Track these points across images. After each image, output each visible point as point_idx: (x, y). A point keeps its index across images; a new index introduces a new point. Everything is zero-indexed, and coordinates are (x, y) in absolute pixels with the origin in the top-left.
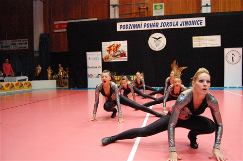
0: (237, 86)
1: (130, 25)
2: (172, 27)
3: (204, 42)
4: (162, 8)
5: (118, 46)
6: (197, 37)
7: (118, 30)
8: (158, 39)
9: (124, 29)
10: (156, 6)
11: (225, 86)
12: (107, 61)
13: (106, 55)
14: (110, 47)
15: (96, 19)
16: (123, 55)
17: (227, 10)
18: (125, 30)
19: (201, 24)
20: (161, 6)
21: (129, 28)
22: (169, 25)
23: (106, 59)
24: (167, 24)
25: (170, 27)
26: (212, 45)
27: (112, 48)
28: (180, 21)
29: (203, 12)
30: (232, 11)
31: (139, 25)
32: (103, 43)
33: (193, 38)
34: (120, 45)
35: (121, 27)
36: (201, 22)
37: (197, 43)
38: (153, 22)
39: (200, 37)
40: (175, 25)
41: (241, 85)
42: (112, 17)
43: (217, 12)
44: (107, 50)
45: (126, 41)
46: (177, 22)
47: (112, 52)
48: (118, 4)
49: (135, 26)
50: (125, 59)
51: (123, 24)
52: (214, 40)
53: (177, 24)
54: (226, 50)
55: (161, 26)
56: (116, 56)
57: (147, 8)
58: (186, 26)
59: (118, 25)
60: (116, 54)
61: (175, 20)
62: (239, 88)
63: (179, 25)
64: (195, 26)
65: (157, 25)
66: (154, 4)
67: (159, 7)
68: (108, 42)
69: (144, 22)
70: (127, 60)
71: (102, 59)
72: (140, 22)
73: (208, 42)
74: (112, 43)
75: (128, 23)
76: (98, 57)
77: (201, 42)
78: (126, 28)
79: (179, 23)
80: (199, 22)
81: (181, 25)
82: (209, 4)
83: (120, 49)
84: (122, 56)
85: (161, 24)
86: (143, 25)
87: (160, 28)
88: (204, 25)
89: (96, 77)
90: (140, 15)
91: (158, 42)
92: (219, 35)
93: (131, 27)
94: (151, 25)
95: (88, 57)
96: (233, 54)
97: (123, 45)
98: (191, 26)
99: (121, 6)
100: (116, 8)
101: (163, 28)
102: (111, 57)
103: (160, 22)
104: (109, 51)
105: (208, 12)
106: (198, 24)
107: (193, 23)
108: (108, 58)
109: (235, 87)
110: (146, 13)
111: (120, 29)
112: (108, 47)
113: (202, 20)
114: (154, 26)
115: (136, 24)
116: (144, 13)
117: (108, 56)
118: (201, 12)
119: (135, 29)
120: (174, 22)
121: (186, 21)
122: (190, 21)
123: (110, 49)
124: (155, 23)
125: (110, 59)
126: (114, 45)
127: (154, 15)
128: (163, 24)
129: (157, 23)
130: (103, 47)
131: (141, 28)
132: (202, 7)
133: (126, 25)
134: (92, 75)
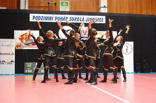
1: (42, 17)
2: (79, 22)
4: (67, 5)
6: (99, 32)
7: (30, 20)
8: (67, 31)
10: (62, 3)
11: (121, 72)
12: (19, 48)
13: (18, 43)
15: (5, 8)
17: (119, 12)
20: (67, 3)
21: (42, 20)
22: (76, 20)
23: (17, 46)
24: (75, 19)
25: (77, 22)
27: (25, 37)
28: (86, 17)
29: (101, 12)
30: (122, 13)
31: (50, 18)
32: (16, 32)
35: (34, 18)
36: (102, 20)
38: (63, 16)
39: (102, 32)
40: (81, 20)
41: (133, 72)
42: (22, 7)
43: (111, 12)
44: (20, 39)
45: (38, 31)
46: (83, 18)
47: (24, 41)
49: (47, 18)
55: (70, 21)
56: (28, 44)
57: (55, 4)
59: (31, 16)
60: (28, 42)
61: (82, 17)
66: (61, 1)
67: (65, 4)
68: (20, 31)
69: (55, 16)
72: (51, 15)
74: (24, 32)
75: (41, 15)
76: (11, 44)
78: (39, 20)
79: (85, 19)
80: (101, 20)
81: (86, 21)
82: (106, 6)
84: (33, 45)
85: (69, 18)
86: (54, 18)
88: (104, 22)
89: (8, 63)
92: (116, 31)
93: (43, 19)
94: (61, 19)
95: (1, 44)
96: (127, 47)
101: (71, 22)
103: (69, 16)
104: (21, 39)
106: (100, 21)
109: (129, 73)
110: (53, 8)
111: (33, 20)
112: (20, 35)
113: (103, 18)
114: (63, 19)
115: (48, 17)
116: (52, 8)
117: (20, 44)
118: (100, 12)
119: (47, 21)
120: (81, 18)
121: (90, 18)
122: (93, 18)
123: (22, 37)
124: (64, 17)
125: (22, 47)
126: (26, 34)
127: (61, 10)
128: (71, 19)
129: (66, 17)
130: (15, 35)
131: (52, 20)
132: (100, 8)
133: (39, 16)
134: (4, 61)
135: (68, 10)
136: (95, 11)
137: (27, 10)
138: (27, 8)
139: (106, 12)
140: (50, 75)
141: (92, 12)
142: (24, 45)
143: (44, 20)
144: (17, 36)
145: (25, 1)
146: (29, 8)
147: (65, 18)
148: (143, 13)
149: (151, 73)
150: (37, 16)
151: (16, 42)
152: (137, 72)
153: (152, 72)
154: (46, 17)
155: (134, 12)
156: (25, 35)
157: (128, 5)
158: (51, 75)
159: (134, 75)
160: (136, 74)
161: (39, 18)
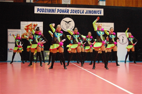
1: (46, 9)
2: (79, 14)
5: (35, 26)
7: (35, 13)
8: (68, 22)
9: (40, 12)
13: (24, 33)
14: (27, 26)
17: (116, 5)
18: (42, 13)
19: (100, 14)
21: (45, 12)
22: (77, 12)
24: (76, 12)
25: (78, 14)
27: (30, 27)
28: (85, 10)
29: (100, 5)
30: (119, 6)
31: (53, 11)
32: (22, 23)
34: (37, 25)
35: (38, 11)
36: (100, 12)
38: (64, 8)
40: (81, 12)
42: (28, 1)
43: (109, 5)
44: (25, 29)
45: (42, 23)
46: (83, 10)
47: (30, 31)
49: (50, 11)
52: (109, 26)
55: (71, 13)
58: (89, 14)
59: (36, 8)
62: (127, 61)
63: (84, 13)
64: (96, 15)
65: (68, 12)
68: (26, 22)
69: (57, 8)
72: (54, 8)
73: (105, 27)
74: (30, 23)
75: (44, 8)
78: (43, 12)
79: (84, 11)
80: (99, 12)
81: (86, 13)
85: (71, 11)
86: (57, 11)
87: (70, 14)
88: (102, 14)
91: (68, 25)
92: (113, 22)
93: (46, 11)
94: (63, 11)
95: (9, 33)
96: (123, 37)
97: (40, 26)
98: (93, 14)
101: (72, 14)
103: (70, 9)
104: (27, 30)
106: (98, 14)
107: (95, 12)
110: (56, 1)
111: (37, 12)
112: (26, 26)
113: (101, 11)
114: (65, 12)
115: (51, 9)
116: (54, 1)
117: (26, 34)
118: (98, 5)
119: (50, 13)
120: (81, 10)
121: (90, 11)
122: (92, 11)
123: (28, 27)
124: (66, 10)
126: (31, 25)
127: (62, 4)
128: (72, 11)
129: (67, 10)
130: (21, 26)
131: (55, 12)
132: (99, 1)
133: (43, 9)
134: (12, 49)
135: (69, 3)
136: (94, 4)
137: (32, 3)
138: (32, 1)
139: (105, 5)
141: (91, 5)
143: (47, 12)
144: (23, 27)
146: (34, 2)
148: (139, 6)
150: (41, 9)
151: (22, 32)
154: (49, 9)
155: (131, 5)
156: (30, 26)
159: (129, 63)
160: (131, 62)
161: (43, 11)
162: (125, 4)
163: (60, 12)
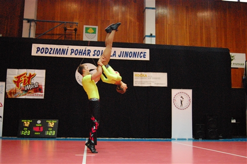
0: (187, 137)
1: (51, 49)
3: (147, 80)
4: (95, 33)
5: (31, 77)
6: (139, 73)
7: (33, 54)
9: (42, 53)
10: (87, 29)
11: (172, 137)
12: (13, 96)
13: (12, 88)
14: (19, 77)
16: (38, 89)
17: (174, 44)
18: (44, 55)
19: (144, 57)
20: (94, 29)
21: (50, 53)
23: (11, 93)
26: (157, 84)
27: (22, 79)
28: (119, 50)
29: (146, 43)
30: (179, 45)
31: (63, 51)
32: (9, 71)
33: (135, 73)
34: (34, 75)
35: (38, 51)
36: (144, 55)
37: (139, 80)
38: (83, 48)
39: (143, 73)
40: (112, 55)
41: (191, 136)
42: (25, 35)
43: (162, 44)
44: (15, 82)
45: (44, 71)
46: (115, 52)
47: (22, 85)
48: (35, 19)
49: (58, 51)
50: (40, 96)
51: (41, 46)
52: (159, 79)
53: (114, 55)
54: (174, 92)
55: (94, 55)
57: (76, 30)
58: (126, 58)
59: (35, 47)
60: (28, 87)
62: (189, 139)
63: (117, 55)
64: (136, 59)
65: (89, 53)
66: (85, 26)
67: (91, 31)
68: (17, 70)
69: (71, 47)
70: (43, 97)
71: (6, 93)
72: (65, 47)
73: (152, 80)
74: (22, 71)
75: (49, 46)
77: (143, 80)
78: (46, 53)
79: (119, 53)
80: (142, 55)
81: (119, 56)
82: (154, 34)
83: (34, 81)
84: (36, 91)
85: (93, 52)
86: (70, 51)
87: (92, 57)
88: (147, 58)
90: (65, 37)
93: (52, 52)
94: (81, 52)
96: (182, 97)
97: (40, 76)
98: (132, 59)
99: (40, 22)
100: (33, 24)
101: (96, 57)
102: (19, 91)
103: (92, 49)
104: (17, 83)
105: (152, 43)
106: (141, 57)
107: (135, 54)
108: (15, 93)
109: (185, 139)
110: (73, 36)
111: (37, 53)
112: (16, 76)
113: (146, 53)
114: (84, 53)
115: (60, 49)
116: (70, 36)
117: (15, 90)
118: (144, 43)
119: (58, 56)
121: (126, 52)
122: (130, 52)
123: (19, 79)
124: (85, 50)
125: (17, 94)
126: (25, 75)
127: (84, 40)
128: (96, 52)
129: (88, 50)
130: (7, 76)
131: (66, 54)
132: (145, 37)
133: (46, 48)
135: (96, 39)
136: (137, 42)
139: (155, 43)
140: (57, 139)
141: (132, 42)
142: (21, 92)
143: (53, 54)
144: (10, 77)
145: (30, 26)
146: (36, 36)
147: (87, 52)
148: (212, 46)
149: (221, 140)
150: (42, 48)
151: (9, 86)
152: (198, 139)
153: (222, 138)
154: (57, 49)
155: (198, 45)
156: (23, 77)
157: (188, 34)
158: (60, 139)
160: (197, 141)
161: (47, 51)
162: (188, 42)
163: (76, 55)
